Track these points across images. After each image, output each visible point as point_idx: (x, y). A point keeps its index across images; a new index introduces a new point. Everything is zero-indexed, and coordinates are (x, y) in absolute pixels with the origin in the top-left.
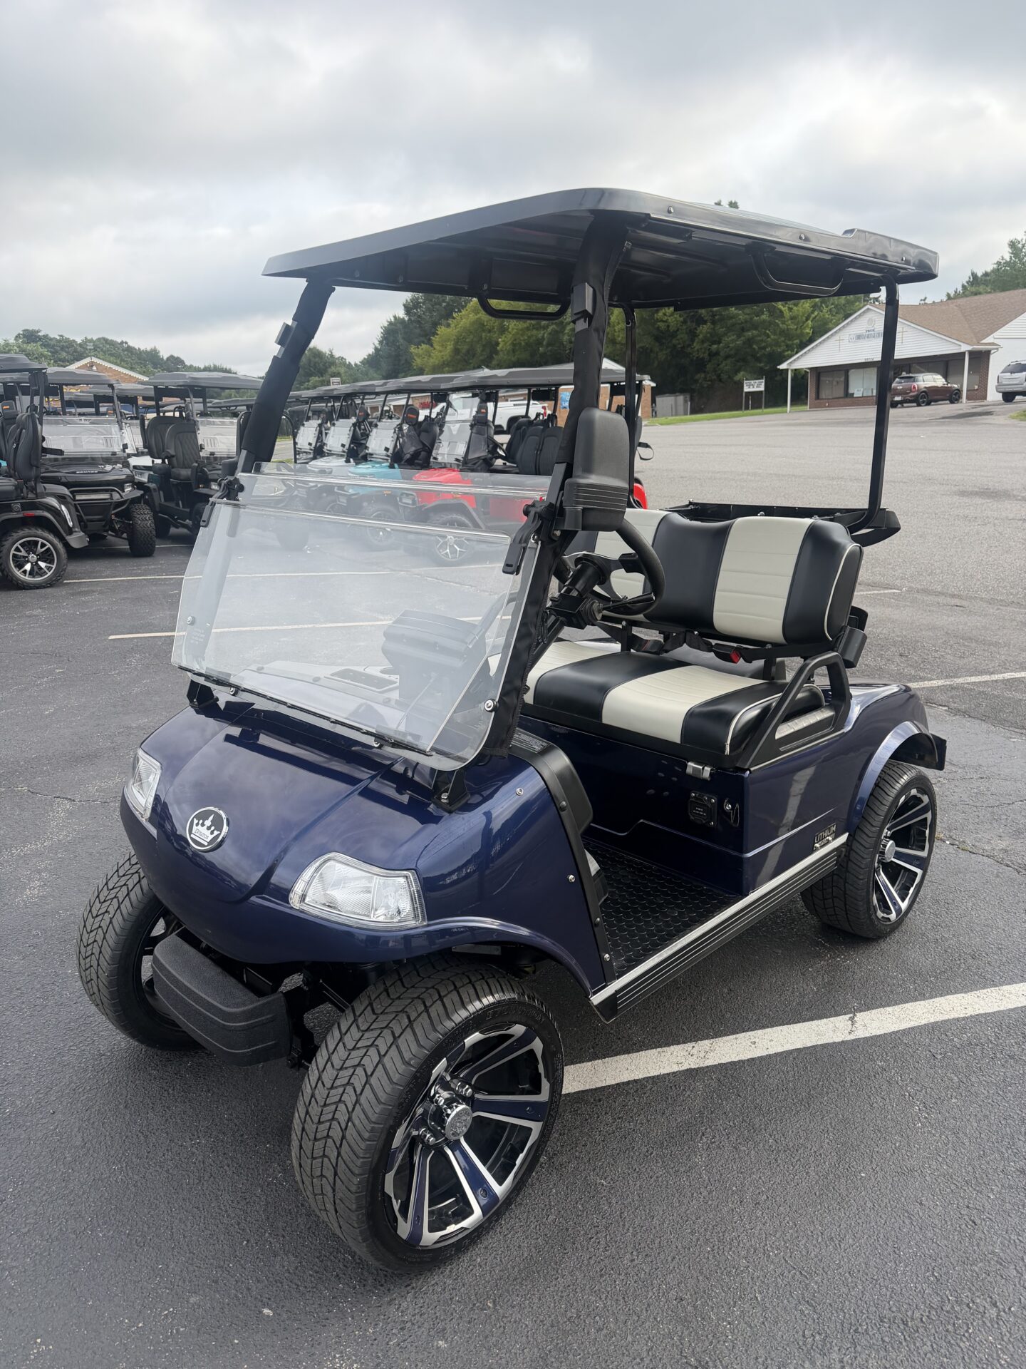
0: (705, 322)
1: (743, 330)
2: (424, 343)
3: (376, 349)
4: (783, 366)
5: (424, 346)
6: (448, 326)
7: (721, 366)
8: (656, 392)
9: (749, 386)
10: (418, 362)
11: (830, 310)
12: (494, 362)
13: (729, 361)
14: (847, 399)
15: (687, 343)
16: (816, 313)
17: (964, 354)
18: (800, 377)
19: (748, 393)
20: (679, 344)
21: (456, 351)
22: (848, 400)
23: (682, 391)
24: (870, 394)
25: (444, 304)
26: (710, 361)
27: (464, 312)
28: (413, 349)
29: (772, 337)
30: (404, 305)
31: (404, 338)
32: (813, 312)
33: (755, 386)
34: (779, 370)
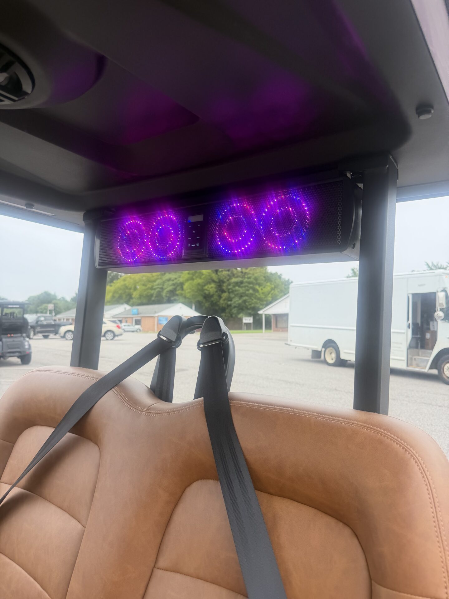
0: (225, 292)
1: (242, 296)
4: (260, 312)
7: (233, 311)
9: (246, 320)
12: (131, 302)
13: (236, 309)
15: (218, 300)
19: (245, 323)
20: (214, 300)
29: (255, 300)
32: (271, 291)
33: (247, 320)
34: (258, 314)
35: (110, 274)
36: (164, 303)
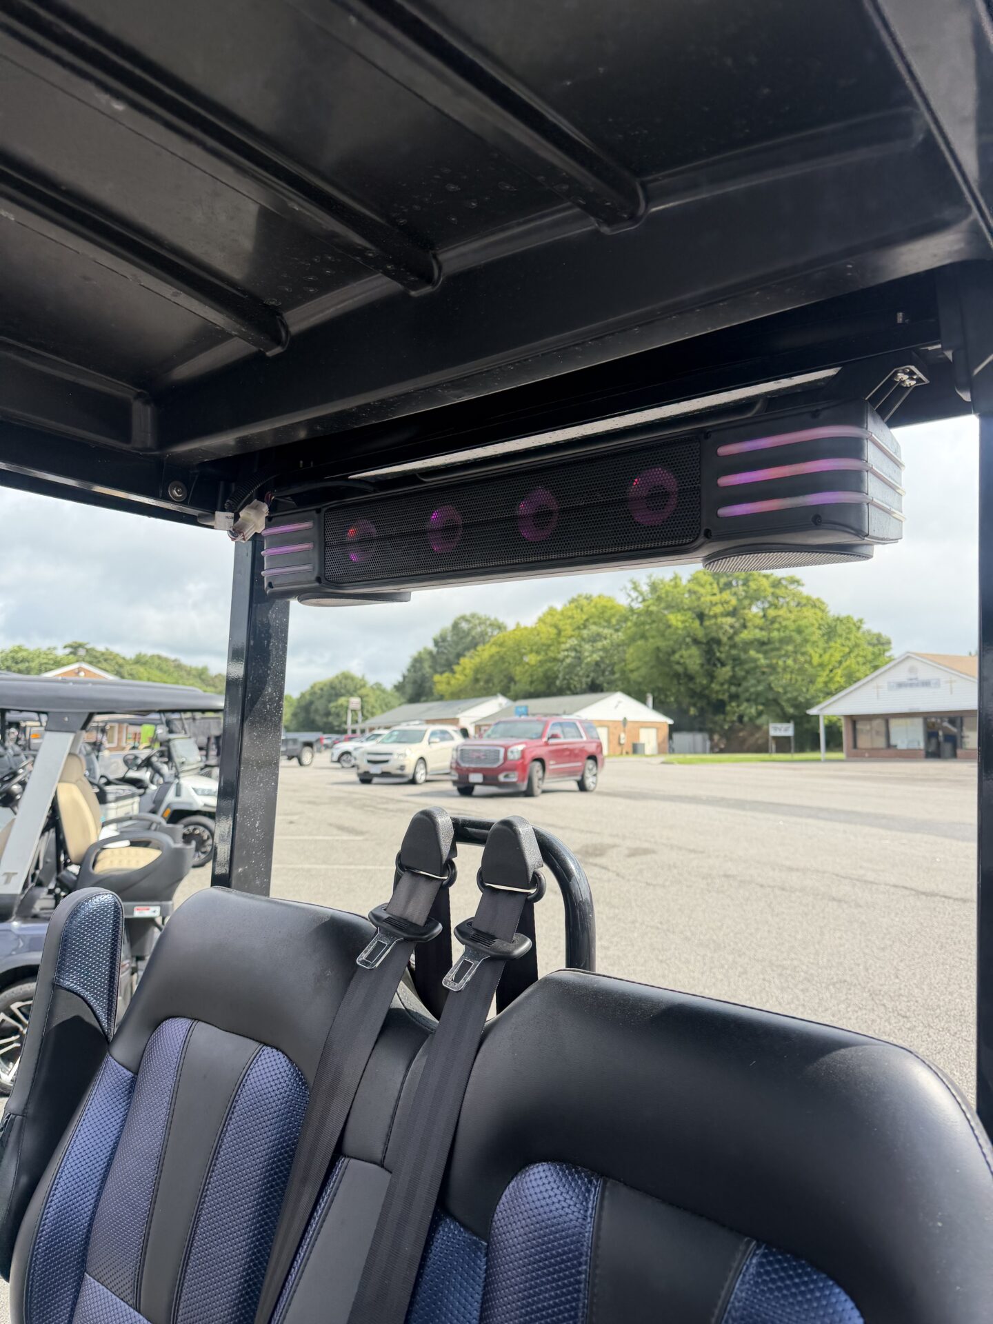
2: (446, 671)
3: (404, 677)
4: (813, 711)
5: (446, 674)
6: (471, 656)
8: (673, 729)
9: (776, 729)
10: (439, 689)
12: (512, 692)
14: (889, 752)
19: (775, 738)
20: (698, 686)
21: (475, 679)
22: (891, 751)
23: (701, 730)
24: (915, 746)
25: (469, 638)
26: (730, 702)
28: (437, 678)
30: (434, 640)
31: (430, 667)
33: (780, 729)
34: (808, 715)
35: (470, 630)
36: (583, 692)
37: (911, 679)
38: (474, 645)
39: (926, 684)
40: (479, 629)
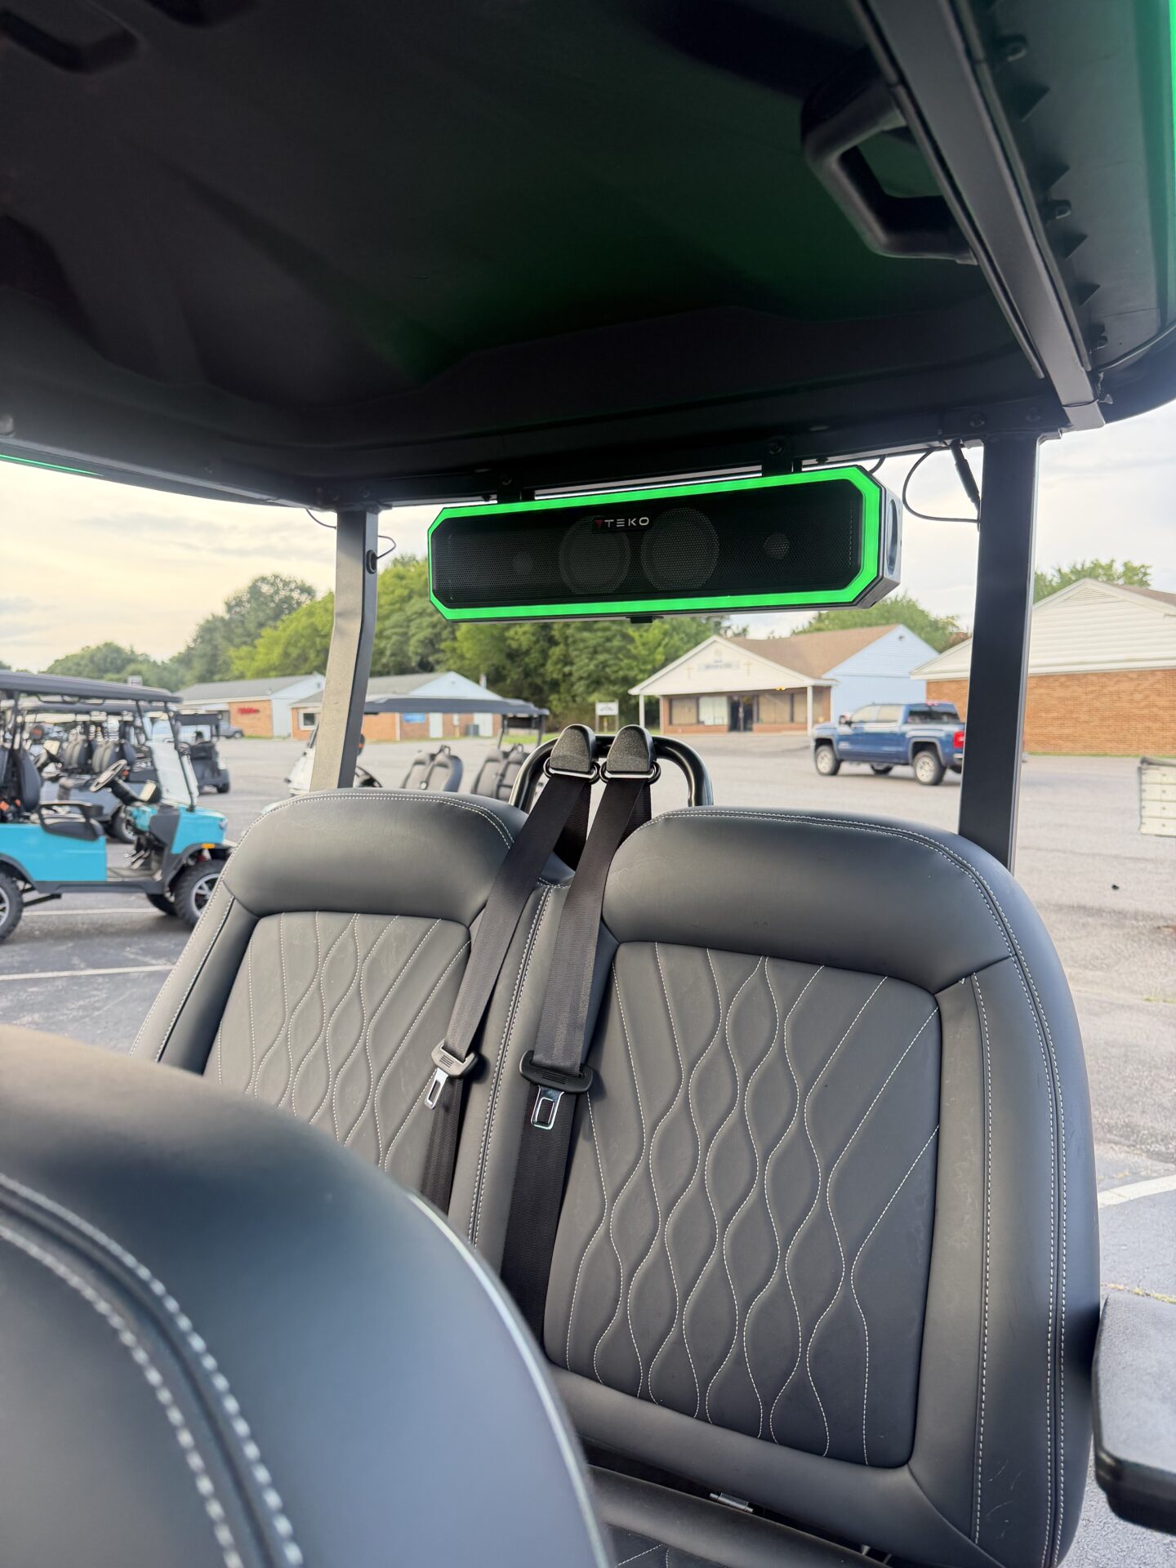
1: (595, 652)
2: (245, 643)
3: (189, 649)
4: (633, 691)
5: (245, 650)
6: (276, 628)
7: (575, 687)
9: (602, 709)
10: (237, 666)
11: (682, 639)
13: (583, 683)
14: (699, 725)
15: (541, 661)
16: (667, 640)
17: (806, 688)
18: (653, 705)
19: (602, 716)
20: (532, 662)
21: (286, 655)
22: (700, 727)
24: (721, 722)
25: (272, 605)
26: (563, 682)
27: (294, 615)
28: (232, 652)
29: (626, 661)
30: (226, 603)
31: (224, 638)
32: (663, 639)
33: (608, 709)
34: (630, 695)
35: (271, 596)
36: (412, 671)
37: (716, 662)
38: (277, 615)
39: (728, 666)
40: (283, 593)
